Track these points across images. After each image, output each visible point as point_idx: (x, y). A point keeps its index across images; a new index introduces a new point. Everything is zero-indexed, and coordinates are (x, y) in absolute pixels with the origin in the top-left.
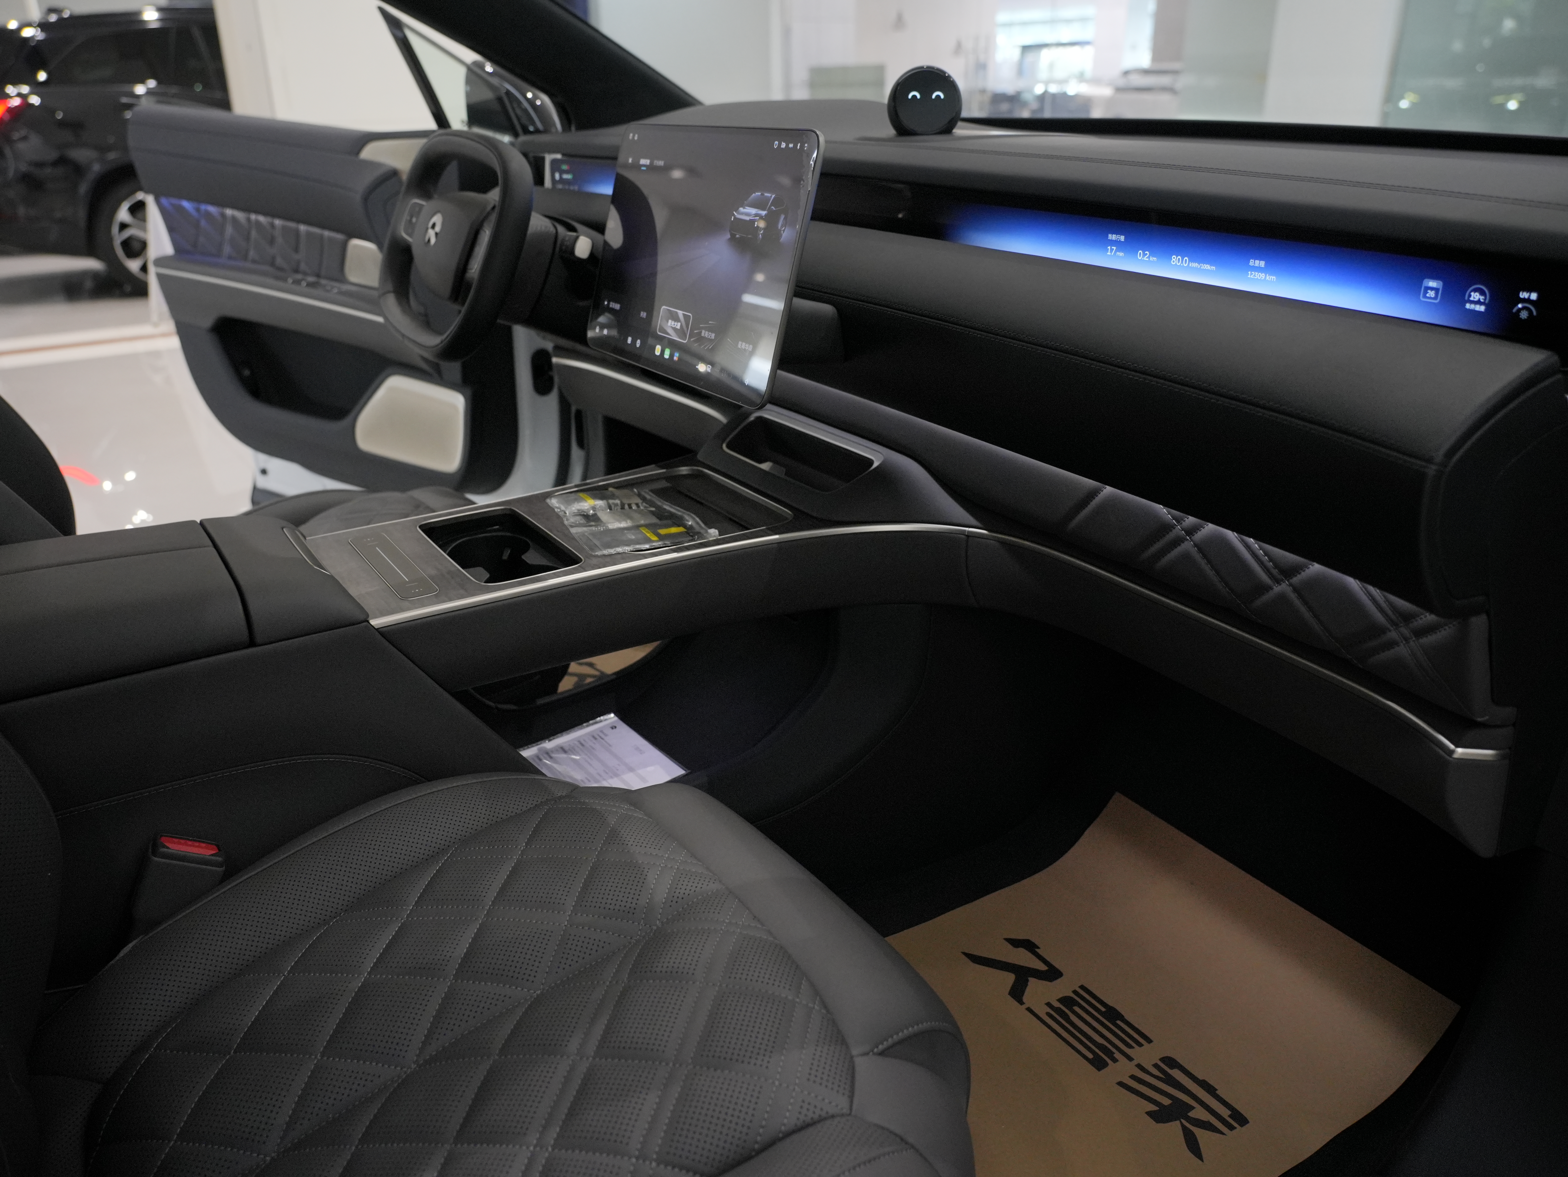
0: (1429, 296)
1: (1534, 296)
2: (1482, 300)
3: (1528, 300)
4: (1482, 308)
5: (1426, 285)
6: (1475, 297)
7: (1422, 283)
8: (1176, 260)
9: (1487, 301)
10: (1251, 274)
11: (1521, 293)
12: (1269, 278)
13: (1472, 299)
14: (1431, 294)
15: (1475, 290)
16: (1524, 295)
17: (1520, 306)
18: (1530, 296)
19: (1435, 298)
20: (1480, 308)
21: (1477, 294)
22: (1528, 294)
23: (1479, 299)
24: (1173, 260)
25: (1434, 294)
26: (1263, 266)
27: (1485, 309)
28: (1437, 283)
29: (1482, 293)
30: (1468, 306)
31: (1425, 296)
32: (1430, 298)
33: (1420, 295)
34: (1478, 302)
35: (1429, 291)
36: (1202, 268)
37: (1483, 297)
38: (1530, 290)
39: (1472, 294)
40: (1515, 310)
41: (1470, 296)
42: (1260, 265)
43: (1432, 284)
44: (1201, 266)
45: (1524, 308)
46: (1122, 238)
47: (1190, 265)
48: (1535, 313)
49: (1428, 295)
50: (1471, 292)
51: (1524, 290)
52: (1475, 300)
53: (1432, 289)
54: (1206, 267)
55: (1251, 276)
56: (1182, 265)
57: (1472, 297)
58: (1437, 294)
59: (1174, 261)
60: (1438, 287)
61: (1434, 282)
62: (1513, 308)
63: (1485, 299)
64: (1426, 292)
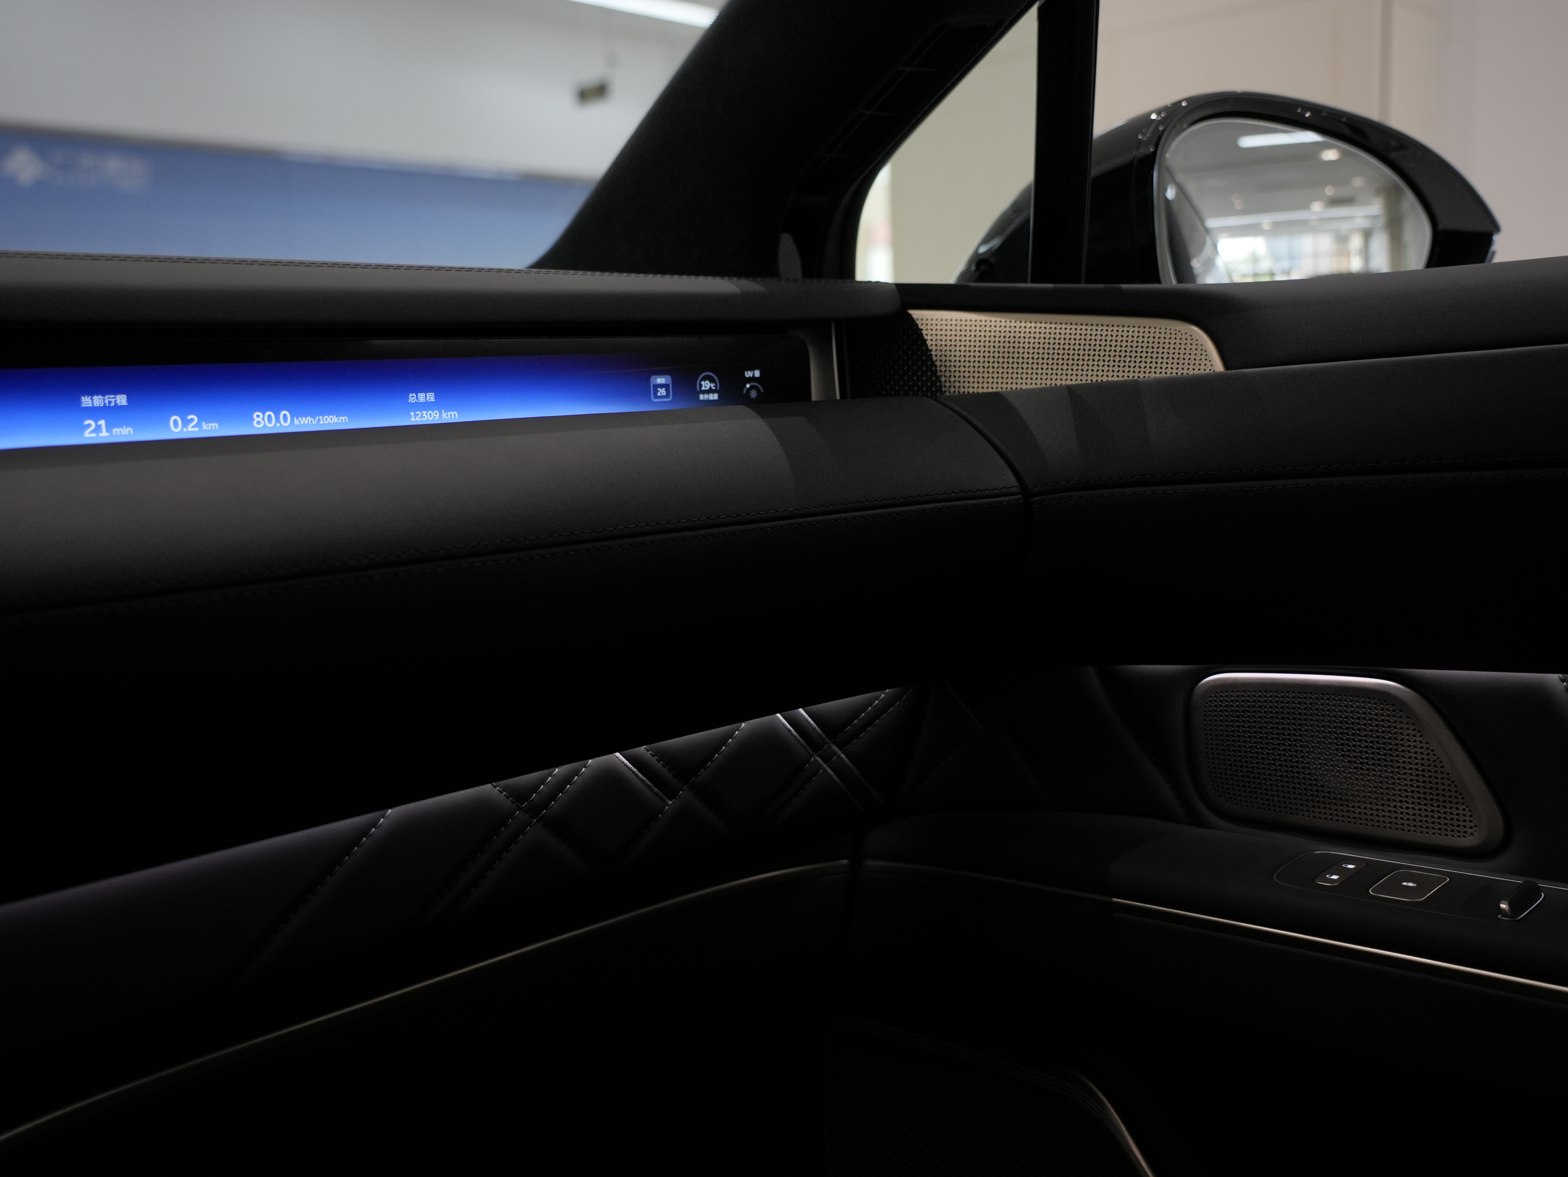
0: (661, 395)
1: (757, 373)
2: (713, 388)
3: (753, 379)
4: (715, 397)
5: (654, 383)
6: (706, 386)
7: (649, 382)
8: (263, 419)
9: (718, 388)
10: (416, 415)
11: (746, 373)
12: (447, 415)
13: (703, 388)
14: (662, 392)
15: (704, 379)
16: (749, 374)
17: (748, 386)
18: (754, 374)
19: (667, 396)
20: (713, 397)
21: (707, 382)
22: (752, 372)
23: (710, 387)
24: (257, 419)
25: (665, 392)
26: (432, 400)
27: (719, 397)
28: (665, 378)
29: (712, 380)
30: (702, 397)
31: (656, 397)
32: (662, 397)
33: (650, 397)
34: (710, 391)
35: (659, 389)
36: (322, 422)
37: (714, 385)
38: (752, 369)
39: (703, 383)
40: (745, 392)
41: (701, 386)
42: (428, 398)
43: (661, 380)
44: (319, 420)
45: (752, 387)
46: (122, 400)
47: (296, 422)
48: (762, 391)
49: (659, 394)
50: (701, 380)
51: (747, 370)
52: (707, 389)
53: (661, 386)
54: (329, 419)
55: (415, 418)
56: (278, 425)
57: (703, 386)
58: (667, 391)
59: (259, 423)
60: (668, 383)
61: (661, 378)
62: (743, 390)
63: (716, 386)
64: (656, 392)
